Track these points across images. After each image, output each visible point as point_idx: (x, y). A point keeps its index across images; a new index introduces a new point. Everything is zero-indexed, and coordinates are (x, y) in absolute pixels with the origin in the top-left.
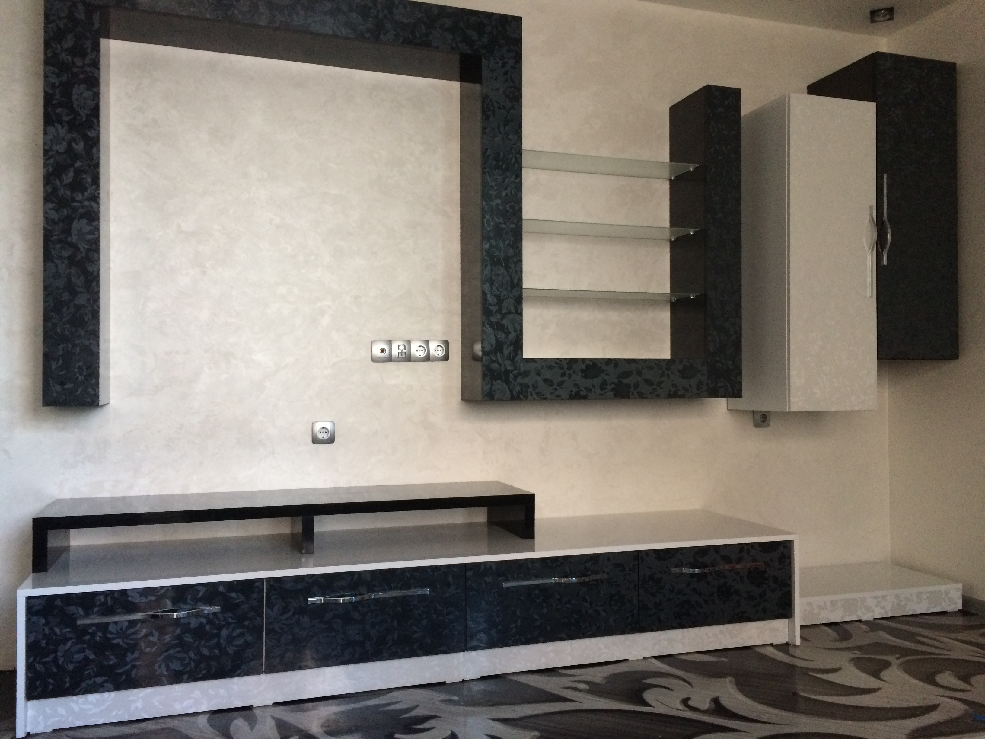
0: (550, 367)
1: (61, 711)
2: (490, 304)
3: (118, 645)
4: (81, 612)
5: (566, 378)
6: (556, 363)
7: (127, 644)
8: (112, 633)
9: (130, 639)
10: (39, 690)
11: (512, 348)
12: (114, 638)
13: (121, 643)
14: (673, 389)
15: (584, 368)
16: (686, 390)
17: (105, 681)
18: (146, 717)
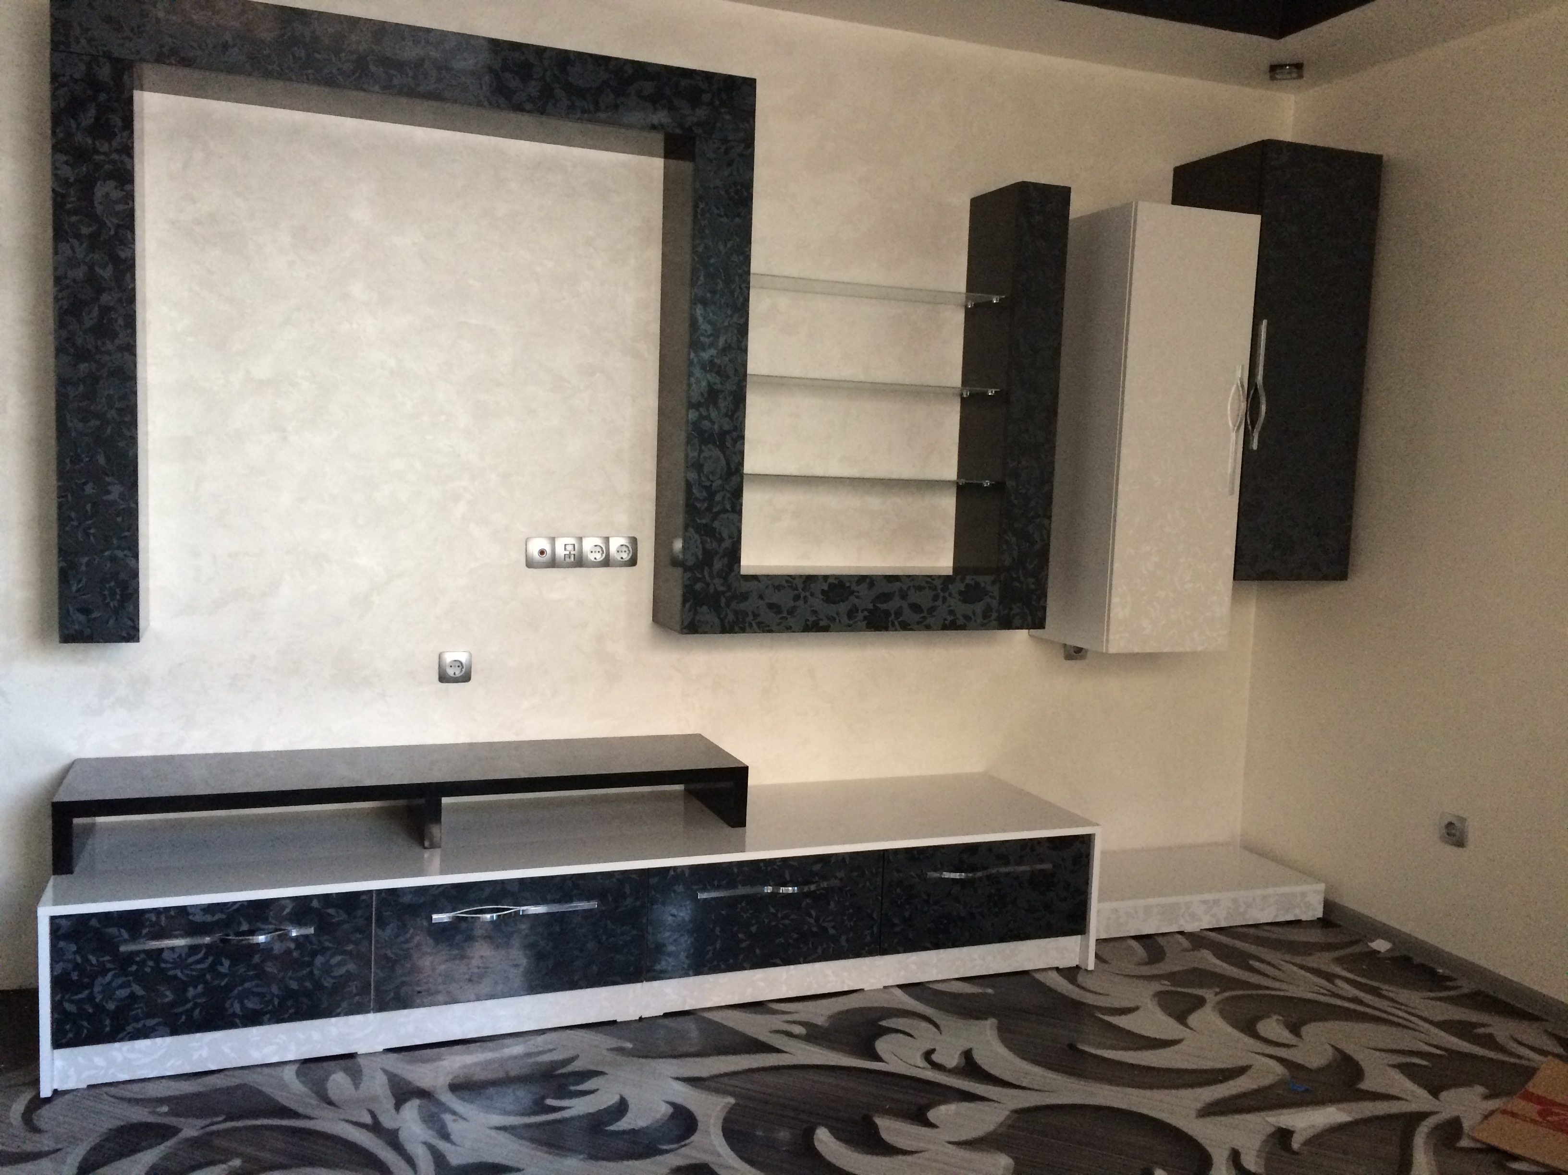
0: (778, 588)
1: (99, 1061)
2: (697, 499)
3: (175, 977)
4: (126, 935)
5: (801, 602)
6: (787, 581)
7: (187, 975)
8: (166, 962)
9: (192, 970)
10: (70, 1035)
11: (726, 560)
12: (171, 969)
13: (179, 974)
14: (950, 618)
15: (826, 588)
16: (967, 618)
17: (157, 1024)
18: (214, 1067)
